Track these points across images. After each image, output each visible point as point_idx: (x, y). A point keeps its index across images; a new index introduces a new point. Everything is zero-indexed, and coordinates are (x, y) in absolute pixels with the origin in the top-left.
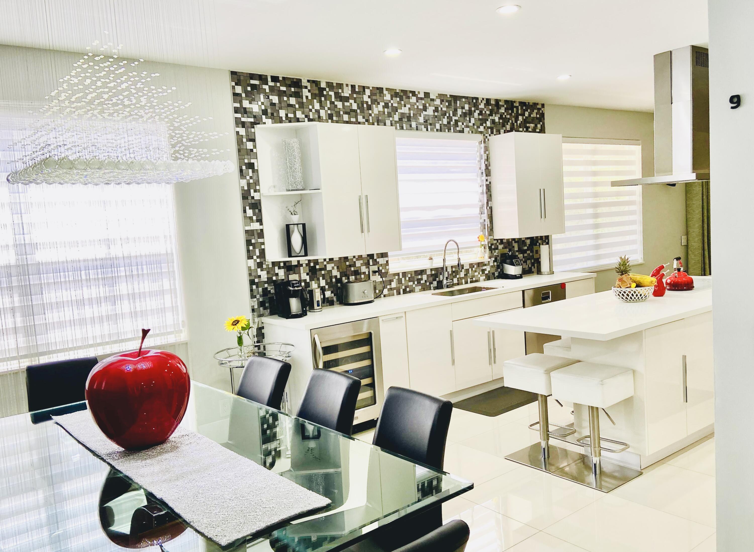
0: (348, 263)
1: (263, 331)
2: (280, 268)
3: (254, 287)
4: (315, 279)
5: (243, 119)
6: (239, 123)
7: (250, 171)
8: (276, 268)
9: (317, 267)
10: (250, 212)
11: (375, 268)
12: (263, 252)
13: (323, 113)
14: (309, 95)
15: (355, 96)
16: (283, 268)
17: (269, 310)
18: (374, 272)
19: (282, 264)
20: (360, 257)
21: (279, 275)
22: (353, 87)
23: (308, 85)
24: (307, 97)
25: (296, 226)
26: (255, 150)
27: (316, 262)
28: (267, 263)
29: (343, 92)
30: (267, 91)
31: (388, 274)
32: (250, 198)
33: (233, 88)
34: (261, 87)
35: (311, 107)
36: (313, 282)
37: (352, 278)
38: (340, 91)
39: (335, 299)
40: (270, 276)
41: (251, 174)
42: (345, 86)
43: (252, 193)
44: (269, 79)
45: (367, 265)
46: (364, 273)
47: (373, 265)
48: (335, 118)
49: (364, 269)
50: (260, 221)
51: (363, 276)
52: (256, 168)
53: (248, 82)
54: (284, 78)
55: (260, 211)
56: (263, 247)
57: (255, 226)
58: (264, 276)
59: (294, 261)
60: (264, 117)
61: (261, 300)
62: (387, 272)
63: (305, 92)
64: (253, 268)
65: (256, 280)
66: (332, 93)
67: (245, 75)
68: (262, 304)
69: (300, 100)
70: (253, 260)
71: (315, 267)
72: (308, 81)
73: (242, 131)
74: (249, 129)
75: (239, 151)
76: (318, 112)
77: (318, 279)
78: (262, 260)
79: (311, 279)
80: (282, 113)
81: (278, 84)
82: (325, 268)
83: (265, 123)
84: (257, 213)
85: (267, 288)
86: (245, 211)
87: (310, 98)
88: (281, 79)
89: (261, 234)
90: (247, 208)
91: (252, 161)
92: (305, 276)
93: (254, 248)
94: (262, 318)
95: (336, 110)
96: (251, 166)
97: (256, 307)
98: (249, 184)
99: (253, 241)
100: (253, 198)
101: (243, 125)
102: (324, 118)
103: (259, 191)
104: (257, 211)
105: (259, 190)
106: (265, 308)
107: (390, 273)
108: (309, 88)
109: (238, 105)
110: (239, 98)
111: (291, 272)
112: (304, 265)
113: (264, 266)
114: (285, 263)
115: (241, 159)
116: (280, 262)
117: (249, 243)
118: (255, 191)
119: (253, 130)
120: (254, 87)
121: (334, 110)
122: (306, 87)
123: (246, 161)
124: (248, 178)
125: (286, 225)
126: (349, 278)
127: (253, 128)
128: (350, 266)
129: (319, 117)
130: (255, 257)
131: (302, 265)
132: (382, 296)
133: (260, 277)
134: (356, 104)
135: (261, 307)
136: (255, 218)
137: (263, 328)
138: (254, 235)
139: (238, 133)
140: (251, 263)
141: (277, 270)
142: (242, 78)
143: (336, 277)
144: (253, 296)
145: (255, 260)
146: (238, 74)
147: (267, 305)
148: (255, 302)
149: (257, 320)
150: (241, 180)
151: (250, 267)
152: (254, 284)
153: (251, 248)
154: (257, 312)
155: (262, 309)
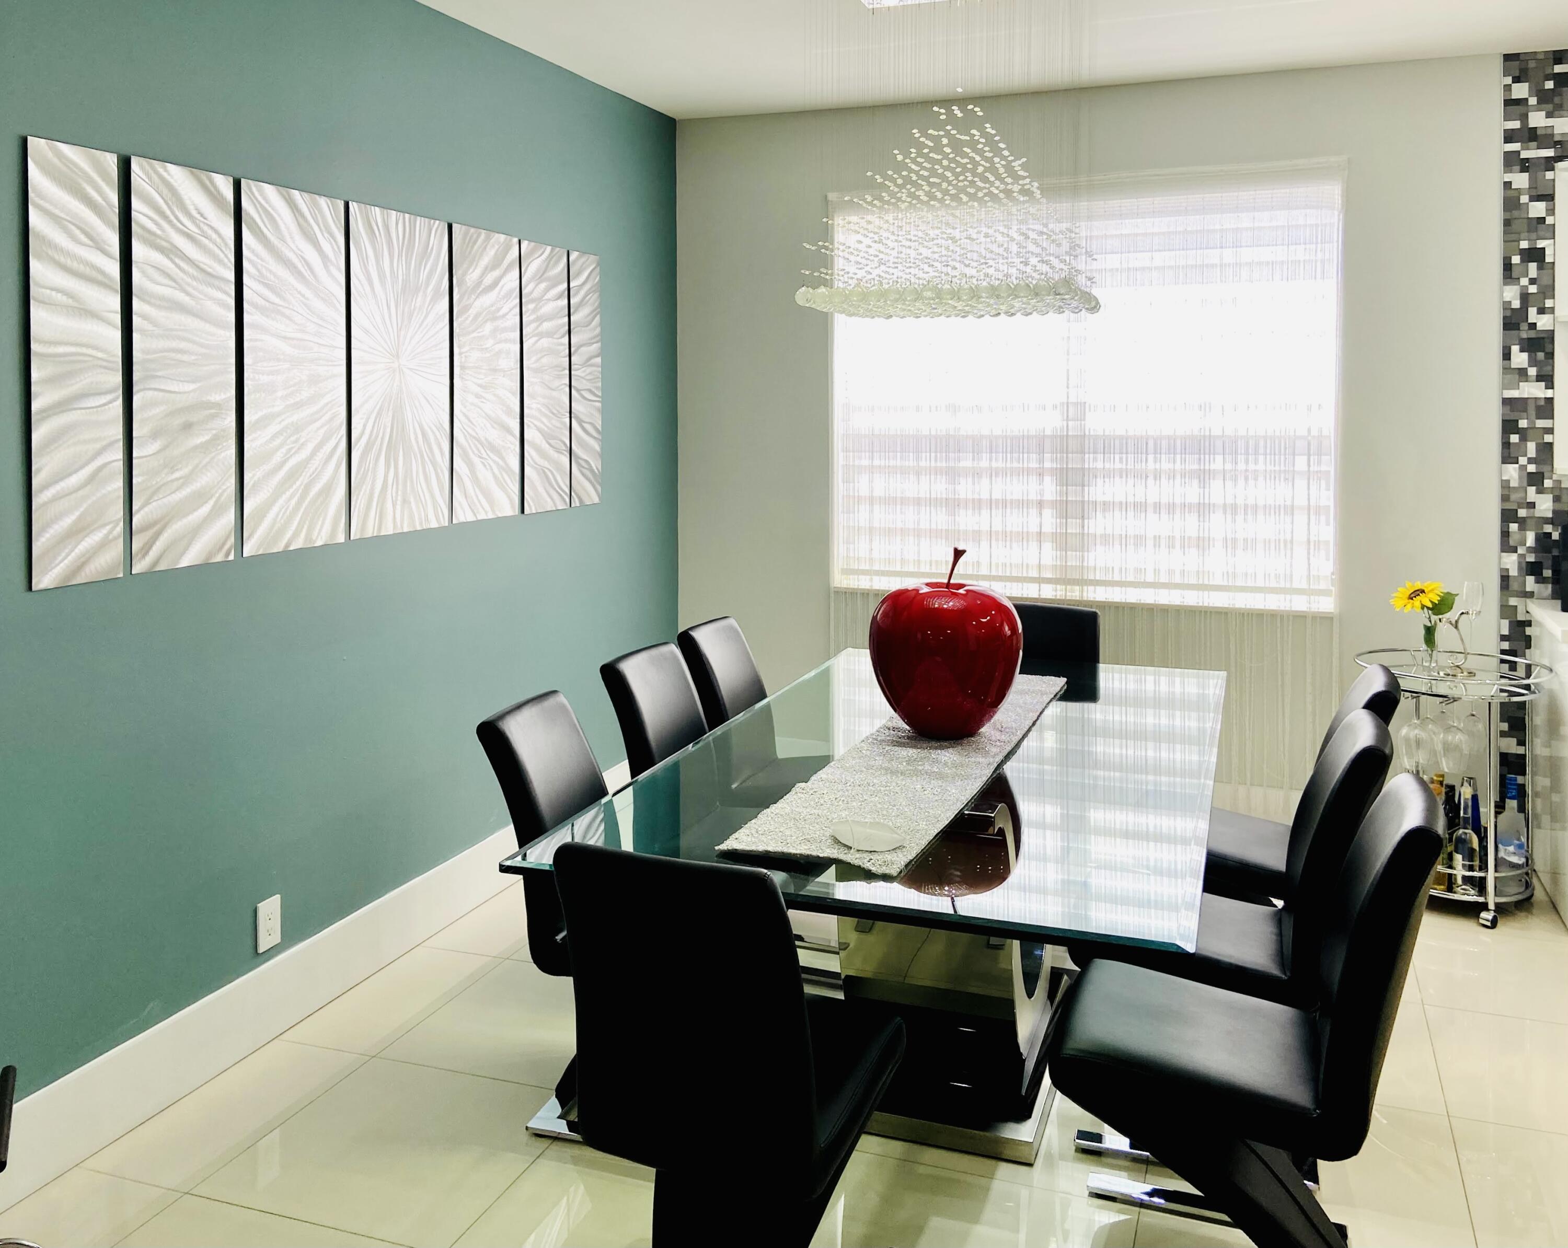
1: (1528, 631)
3: (1514, 527)
5: (1524, 154)
6: (1512, 161)
7: (1533, 266)
10: (1520, 359)
12: (1546, 451)
17: (1550, 586)
26: (1549, 220)
28: (1555, 477)
32: (1524, 326)
33: (1508, 88)
40: (1561, 507)
41: (1533, 274)
43: (1533, 317)
50: (1547, 379)
52: (1548, 259)
53: (1549, 71)
55: (1551, 355)
56: (1548, 438)
57: (1533, 390)
58: (1544, 505)
61: (1531, 558)
64: (1514, 484)
65: (1522, 513)
67: (1539, 57)
68: (1534, 569)
70: (1517, 466)
73: (1521, 180)
74: (1540, 174)
75: (1507, 223)
78: (1545, 469)
84: (1540, 361)
85: (1549, 534)
86: (1507, 356)
89: (1546, 408)
90: (1515, 349)
91: (1540, 244)
93: (1524, 439)
94: (1528, 600)
96: (1535, 255)
97: (1514, 572)
98: (1525, 297)
99: (1523, 424)
100: (1533, 326)
101: (1525, 166)
103: (1552, 310)
105: (1552, 308)
106: (1540, 580)
109: (1516, 125)
110: (1519, 109)
113: (1548, 483)
115: (1509, 243)
117: (1509, 426)
118: (1542, 311)
119: (1549, 175)
120: (1564, 80)
123: (1524, 245)
124: (1524, 281)
127: (1553, 169)
130: (1523, 460)
133: (1532, 505)
135: (1528, 575)
136: (1532, 372)
137: (1529, 623)
138: (1526, 411)
140: (1512, 472)
142: (1532, 64)
144: (1507, 546)
145: (1523, 468)
146: (1522, 57)
147: (1548, 573)
148: (1511, 562)
149: (1513, 601)
150: (1507, 288)
151: (1508, 481)
152: (1516, 519)
153: (1514, 438)
154: (1515, 586)
155: (1530, 580)
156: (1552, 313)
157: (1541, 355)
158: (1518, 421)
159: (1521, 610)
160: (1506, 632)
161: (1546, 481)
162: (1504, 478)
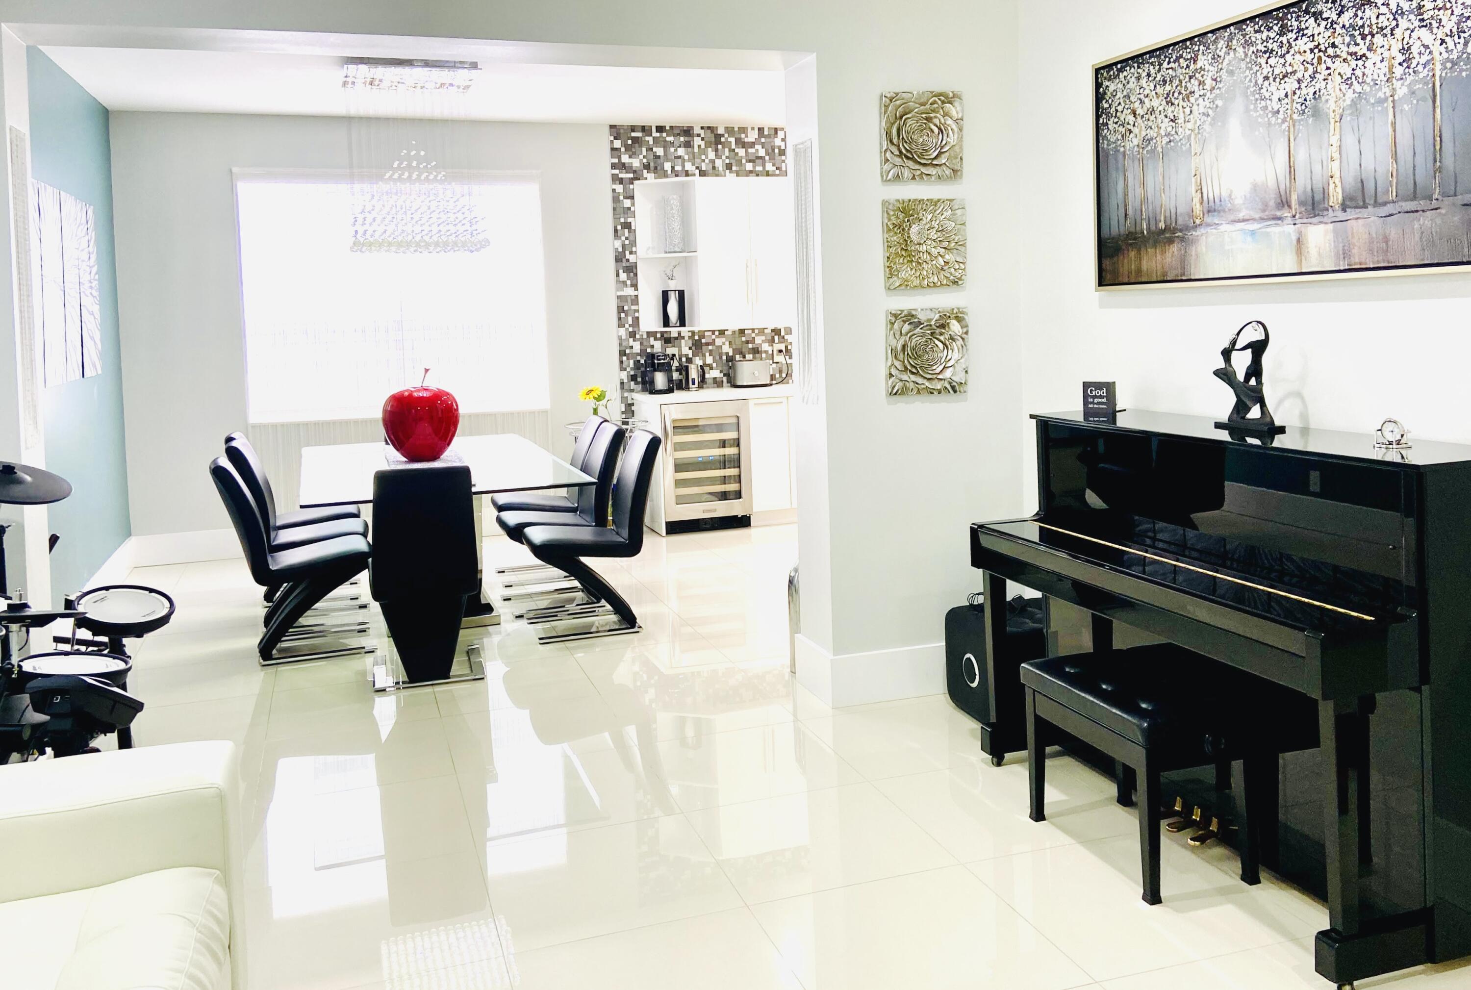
0: (744, 339)
1: (633, 408)
2: (656, 339)
3: (624, 358)
4: (699, 354)
5: (621, 176)
6: (615, 179)
7: (626, 231)
8: (652, 339)
9: (703, 341)
10: (623, 276)
11: (782, 347)
12: (636, 321)
13: (719, 163)
14: (702, 144)
15: (763, 140)
16: (660, 339)
17: (641, 385)
18: (780, 351)
19: (659, 335)
20: (762, 331)
21: (655, 347)
22: (761, 130)
23: (702, 132)
24: (699, 146)
25: (673, 292)
26: (632, 209)
27: (702, 334)
28: (640, 333)
29: (747, 136)
30: (651, 142)
32: (624, 260)
33: (612, 142)
34: (643, 139)
35: (703, 157)
36: (697, 358)
37: (749, 357)
38: (743, 136)
39: (725, 379)
40: (643, 348)
41: (627, 234)
42: (749, 129)
43: (628, 256)
44: (654, 129)
45: (772, 341)
46: (766, 352)
47: (779, 342)
48: (734, 168)
49: (765, 347)
50: (635, 286)
51: (764, 355)
52: (633, 228)
53: (629, 135)
54: (671, 127)
55: (636, 275)
56: (637, 315)
57: (629, 291)
58: (637, 348)
59: (674, 332)
60: (645, 171)
61: (632, 373)
63: (697, 141)
64: (623, 337)
65: (628, 351)
66: (732, 140)
67: (626, 128)
68: (633, 378)
69: (690, 150)
70: (624, 329)
71: (700, 340)
72: (702, 128)
73: (619, 188)
74: (627, 186)
75: (614, 209)
76: (713, 162)
77: (704, 356)
78: (636, 329)
79: (694, 355)
80: (668, 166)
81: (664, 135)
82: (713, 343)
83: (646, 179)
84: (632, 278)
85: (640, 361)
86: (618, 275)
87: (703, 147)
88: (668, 128)
89: (635, 300)
90: (621, 271)
91: (629, 220)
92: (686, 351)
93: (626, 315)
94: (632, 394)
95: (737, 158)
96: (627, 226)
97: (625, 381)
98: (624, 246)
99: (626, 308)
100: (628, 260)
101: (621, 181)
102: (721, 169)
105: (636, 252)
106: (637, 383)
108: (703, 136)
109: (616, 161)
110: (617, 153)
111: (670, 345)
112: (686, 338)
113: (638, 336)
114: (662, 333)
115: (616, 218)
116: (656, 332)
117: (621, 310)
118: (631, 253)
119: (631, 186)
120: (635, 140)
121: (734, 159)
122: (699, 135)
123: (622, 220)
124: (623, 238)
125: (663, 292)
126: (744, 357)
127: (633, 184)
128: (747, 342)
129: (714, 168)
130: (627, 326)
131: (683, 338)
133: (632, 347)
134: (764, 150)
135: (632, 381)
136: (629, 282)
137: (633, 404)
138: (627, 301)
139: (614, 190)
140: (622, 332)
141: (652, 341)
142: (622, 131)
143: (727, 354)
144: (622, 369)
145: (627, 329)
146: (617, 127)
147: (639, 379)
148: (624, 376)
149: (626, 394)
150: (616, 241)
151: (621, 336)
152: (625, 355)
153: (623, 315)
154: (626, 387)
155: (632, 383)
156: (636, 254)
157: (632, 274)
158: (623, 307)
159: (629, 398)
160: (623, 410)
161: (637, 335)
162: (620, 334)
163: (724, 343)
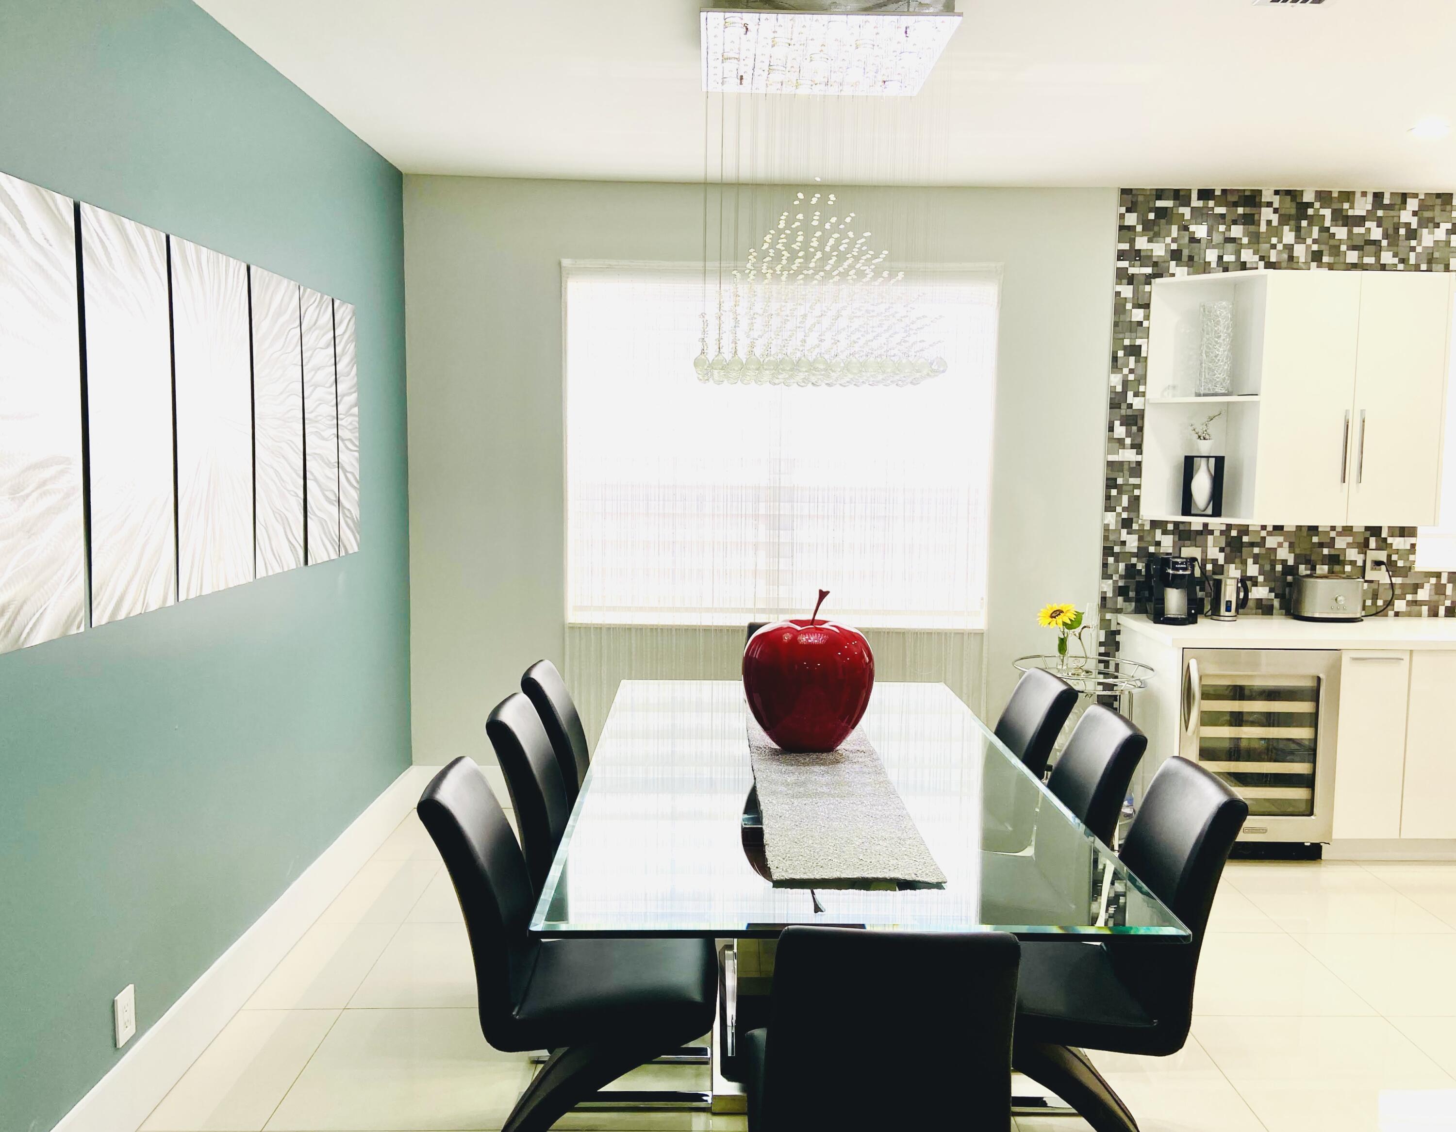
0: (1315, 539)
1: (1118, 638)
2: (1165, 532)
3: (1111, 560)
4: (1237, 560)
5: (1131, 271)
6: (1122, 276)
7: (1132, 359)
8: (1158, 532)
9: (1245, 539)
10: (1120, 431)
11: (1382, 556)
12: (1135, 501)
13: (1300, 251)
14: (1275, 219)
15: (1380, 213)
16: (1172, 533)
17: (1133, 604)
18: (1378, 563)
19: (1170, 527)
20: (1347, 530)
21: (1162, 545)
22: (1378, 196)
23: (1276, 201)
24: (1269, 222)
25: (1204, 461)
26: (1146, 324)
27: (1244, 530)
28: (1140, 522)
29: (1352, 207)
30: (1188, 216)
31: (1412, 570)
32: (1124, 406)
33: (1122, 216)
34: (1174, 212)
35: (1274, 240)
36: (1232, 566)
37: (1322, 569)
38: (1346, 206)
39: (1276, 603)
40: (1143, 545)
41: (1132, 365)
42: (1358, 195)
43: (1130, 398)
44: (1194, 195)
45: (1364, 546)
46: (1353, 563)
47: (1378, 549)
48: (1325, 259)
49: (1352, 554)
50: (1138, 447)
51: (1348, 568)
52: (1143, 354)
53: (1151, 205)
54: (1224, 191)
55: (1141, 429)
56: (1136, 492)
57: (1128, 455)
58: (1132, 543)
59: (1196, 523)
60: (1173, 263)
61: (1121, 583)
62: (1410, 568)
63: (1267, 214)
64: (1112, 527)
65: (1117, 549)
66: (1327, 213)
67: (1148, 193)
68: (1121, 591)
69: (1252, 228)
70: (1114, 513)
71: (1239, 537)
72: (1277, 192)
73: (1127, 291)
74: (1141, 287)
75: (1116, 324)
76: (1289, 248)
77: (1244, 563)
78: (1133, 515)
79: (1228, 560)
80: (1211, 256)
81: (1211, 203)
82: (1262, 543)
83: (1173, 275)
84: (1134, 434)
85: (1135, 565)
86: (1111, 429)
87: (1275, 223)
88: (1218, 193)
89: (1136, 469)
90: (1117, 423)
91: (1138, 342)
92: (1214, 553)
93: (1120, 493)
94: (1119, 615)
95: (1332, 242)
96: (1134, 351)
97: (1110, 594)
98: (1125, 383)
99: (1120, 481)
100: (1130, 406)
101: (1131, 280)
102: (1302, 260)
103: (1144, 394)
104: (1134, 428)
105: (1144, 392)
106: (1127, 599)
107: (1417, 570)
108: (1276, 205)
109: (1125, 246)
110: (1130, 234)
111: (1188, 543)
112: (1217, 533)
113: (1135, 527)
114: (1176, 524)
115: (1117, 341)
116: (1167, 522)
117: (1111, 483)
118: (1136, 395)
119: (1147, 288)
120: (1162, 213)
121: (1327, 244)
122: (1269, 204)
123: (1127, 342)
124: (1126, 371)
125: (1187, 458)
126: (1313, 569)
127: (1150, 284)
128: (1321, 545)
129: (1291, 258)
130: (1119, 509)
131: (1211, 532)
132: (1391, 613)
133: (1124, 543)
134: (1381, 229)
135: (1119, 596)
136: (1128, 441)
137: (1118, 632)
138: (1122, 471)
139: (1118, 294)
140: (1111, 519)
141: (1158, 535)
142: (1141, 198)
143: (1284, 562)
144: (1106, 576)
145: (1119, 514)
146: (1134, 192)
147: (1132, 594)
148: (1108, 587)
149: (1108, 616)
150: (1113, 376)
151: (1108, 525)
152: (1113, 554)
153: (1114, 492)
154: (1109, 604)
155: (1120, 599)
156: (1144, 396)
158: (1116, 479)
159: (1113, 623)
160: (1103, 639)
161: (1134, 525)
162: (1106, 522)
163: (1280, 545)
